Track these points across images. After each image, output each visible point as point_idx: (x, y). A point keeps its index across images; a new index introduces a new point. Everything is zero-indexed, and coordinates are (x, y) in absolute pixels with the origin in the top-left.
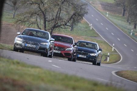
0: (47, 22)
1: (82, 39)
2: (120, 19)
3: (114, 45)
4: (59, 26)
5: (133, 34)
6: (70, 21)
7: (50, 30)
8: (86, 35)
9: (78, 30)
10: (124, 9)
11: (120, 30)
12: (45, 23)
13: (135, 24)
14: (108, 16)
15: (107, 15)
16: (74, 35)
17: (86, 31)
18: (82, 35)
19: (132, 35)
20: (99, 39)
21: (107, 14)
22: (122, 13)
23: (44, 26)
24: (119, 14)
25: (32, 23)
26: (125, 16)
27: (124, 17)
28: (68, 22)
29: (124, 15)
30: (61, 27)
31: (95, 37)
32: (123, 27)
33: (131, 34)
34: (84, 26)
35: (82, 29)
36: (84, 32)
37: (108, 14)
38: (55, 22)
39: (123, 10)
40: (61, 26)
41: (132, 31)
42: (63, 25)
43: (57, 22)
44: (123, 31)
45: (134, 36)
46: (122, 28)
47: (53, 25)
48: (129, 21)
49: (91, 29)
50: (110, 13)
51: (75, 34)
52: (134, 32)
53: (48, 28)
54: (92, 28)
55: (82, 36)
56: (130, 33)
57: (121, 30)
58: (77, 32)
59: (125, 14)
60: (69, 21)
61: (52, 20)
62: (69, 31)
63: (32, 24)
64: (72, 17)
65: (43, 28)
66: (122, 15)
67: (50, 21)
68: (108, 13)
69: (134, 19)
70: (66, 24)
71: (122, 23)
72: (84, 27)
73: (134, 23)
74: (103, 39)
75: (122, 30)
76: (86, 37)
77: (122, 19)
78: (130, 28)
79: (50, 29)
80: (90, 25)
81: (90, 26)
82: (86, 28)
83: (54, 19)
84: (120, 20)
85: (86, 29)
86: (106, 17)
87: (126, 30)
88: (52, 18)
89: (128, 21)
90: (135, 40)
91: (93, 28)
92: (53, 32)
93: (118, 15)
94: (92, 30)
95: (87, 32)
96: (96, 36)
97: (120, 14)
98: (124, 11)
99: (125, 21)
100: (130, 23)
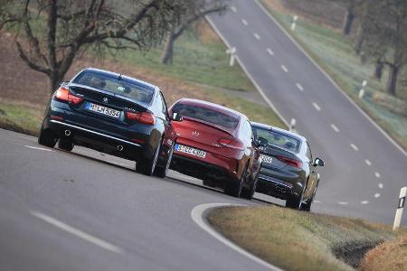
0: (58, 20)
1: (196, 93)
2: (335, 41)
3: (293, 122)
4: (100, 39)
5: (368, 95)
6: (136, 27)
7: (68, 48)
8: (209, 83)
9: (188, 64)
10: (350, 10)
11: (328, 77)
12: (52, 23)
13: (379, 62)
14: (296, 28)
15: (293, 26)
16: (169, 79)
17: (214, 68)
18: (198, 80)
19: (364, 97)
20: (251, 100)
21: (292, 22)
22: (344, 24)
23: (50, 33)
24: (332, 26)
25: (10, 21)
26: (352, 35)
27: (348, 36)
28: (131, 27)
29: (347, 31)
30: (107, 44)
31: (240, 90)
32: (338, 68)
33: (362, 93)
34: (211, 54)
35: (204, 60)
36: (206, 71)
37: (297, 22)
38: (87, 24)
39: (347, 13)
40: (107, 40)
41: (364, 83)
42: (112, 36)
43: (91, 24)
44: (335, 81)
45: (369, 102)
46: (336, 72)
47: (79, 32)
48: (362, 53)
49: (232, 63)
50: (303, 18)
51: (177, 75)
52: (372, 90)
53: (62, 40)
54: (235, 60)
55: (197, 84)
56: (358, 89)
57: (330, 79)
58: (184, 70)
59: (352, 29)
60: (134, 24)
61: (77, 15)
62: (156, 63)
63: (9, 24)
64: (145, 11)
65: (46, 39)
66: (340, 31)
67: (70, 18)
68: (295, 18)
69: (378, 48)
70: (121, 35)
71: (338, 55)
72: (208, 56)
73: (374, 59)
74: (265, 101)
75: (334, 76)
76: (211, 87)
77: (342, 44)
78: (363, 73)
79: (66, 46)
80: (228, 52)
81: (230, 55)
82: (217, 59)
83: (83, 12)
84: (334, 45)
85: (216, 64)
86: (289, 31)
87: (346, 79)
88: (80, 10)
89: (358, 52)
90: (370, 116)
91: (239, 62)
92: (77, 56)
93: (329, 27)
94: (232, 68)
95: (216, 73)
96: (245, 88)
97: (337, 27)
98: (351, 17)
99: (348, 51)
100: (364, 60)
